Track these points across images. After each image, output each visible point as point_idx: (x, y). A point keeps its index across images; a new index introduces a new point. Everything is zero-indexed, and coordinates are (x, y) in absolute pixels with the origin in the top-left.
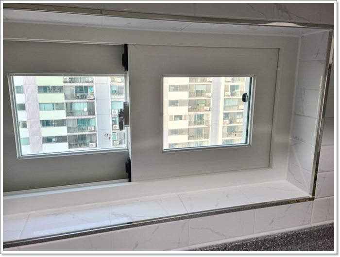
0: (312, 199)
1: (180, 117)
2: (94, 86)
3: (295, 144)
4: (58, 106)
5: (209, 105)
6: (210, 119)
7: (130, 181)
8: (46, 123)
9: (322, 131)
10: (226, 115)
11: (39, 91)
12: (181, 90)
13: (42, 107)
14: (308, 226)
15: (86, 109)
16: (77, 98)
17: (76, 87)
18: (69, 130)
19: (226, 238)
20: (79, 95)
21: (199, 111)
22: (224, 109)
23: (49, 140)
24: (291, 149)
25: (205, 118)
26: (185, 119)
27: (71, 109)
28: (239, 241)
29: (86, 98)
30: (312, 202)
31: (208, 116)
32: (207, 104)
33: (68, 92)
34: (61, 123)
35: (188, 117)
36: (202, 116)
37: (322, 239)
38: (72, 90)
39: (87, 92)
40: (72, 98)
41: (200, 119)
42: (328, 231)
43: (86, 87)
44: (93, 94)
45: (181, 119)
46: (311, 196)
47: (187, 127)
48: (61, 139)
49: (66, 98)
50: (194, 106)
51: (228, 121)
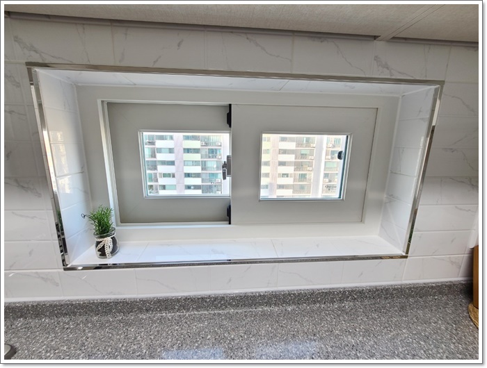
0: (406, 257)
1: (287, 175)
3: (390, 202)
4: (195, 163)
5: (312, 166)
6: (312, 178)
7: (230, 223)
8: (188, 175)
9: (420, 190)
10: (326, 175)
11: (184, 152)
12: (288, 154)
13: (185, 163)
14: (399, 282)
15: (215, 166)
16: (209, 157)
18: (203, 181)
19: (314, 285)
20: (210, 155)
21: (303, 170)
22: (325, 170)
23: (189, 187)
24: (385, 205)
25: (307, 177)
26: (291, 177)
27: (205, 165)
28: (327, 289)
30: (405, 259)
31: (311, 175)
32: (310, 165)
33: (203, 153)
34: (198, 175)
35: (293, 175)
36: (305, 174)
37: (414, 297)
38: (206, 152)
39: (216, 153)
40: (206, 157)
41: (303, 177)
42: (421, 290)
43: (216, 149)
44: (220, 155)
45: (287, 177)
46: (404, 254)
47: (292, 183)
48: (197, 187)
49: (202, 157)
50: (298, 166)
51: (327, 180)
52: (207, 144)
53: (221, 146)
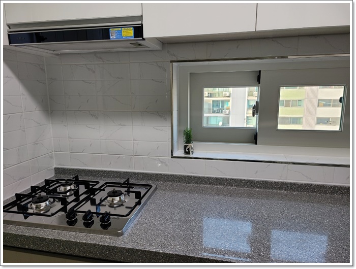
2: (231, 101)
7: (256, 144)
17: (213, 101)
19: (312, 181)
20: (215, 109)
29: (222, 112)
39: (223, 106)
43: (223, 102)
44: (228, 109)
53: (229, 96)
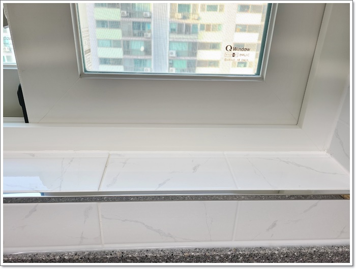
1: (244, 64)
2: (152, 23)
4: (115, 44)
8: (104, 61)
11: (98, 26)
13: (100, 43)
15: (142, 49)
16: (134, 35)
17: (133, 22)
20: (136, 32)
27: (128, 47)
29: (143, 36)
33: (126, 28)
34: (118, 62)
38: (129, 26)
39: (144, 29)
40: (129, 35)
43: (144, 24)
49: (123, 35)
52: (130, 15)
53: (150, 17)
